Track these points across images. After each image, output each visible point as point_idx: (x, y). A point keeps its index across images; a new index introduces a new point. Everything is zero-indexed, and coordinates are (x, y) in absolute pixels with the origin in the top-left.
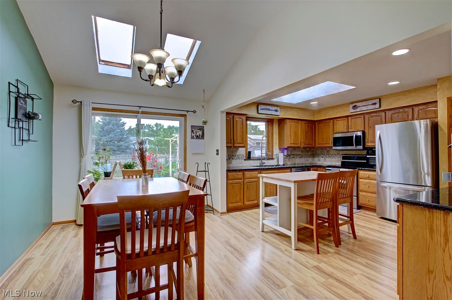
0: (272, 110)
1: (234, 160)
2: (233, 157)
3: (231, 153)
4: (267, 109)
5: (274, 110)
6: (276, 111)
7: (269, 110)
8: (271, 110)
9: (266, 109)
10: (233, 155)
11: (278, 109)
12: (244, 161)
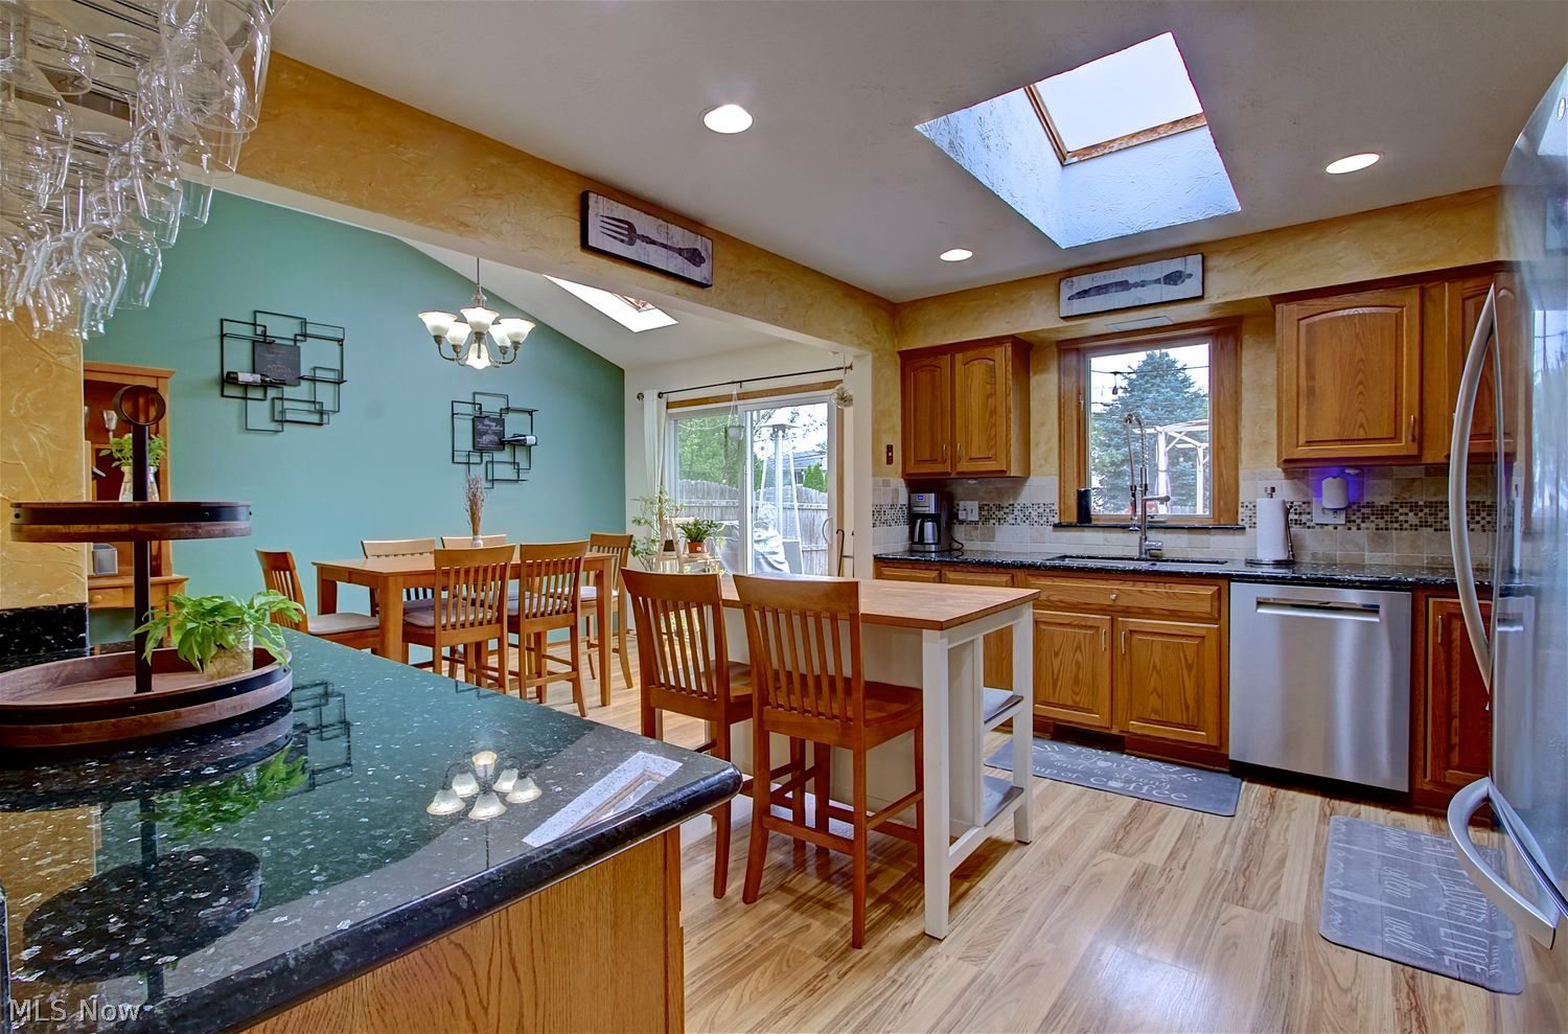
0: (1143, 284)
1: (1005, 526)
2: (1000, 514)
3: (991, 499)
4: (1106, 286)
5: (1158, 281)
6: (1173, 278)
7: (1124, 285)
8: (1136, 285)
9: (1101, 290)
10: (1000, 508)
11: (1193, 264)
12: (1054, 531)
